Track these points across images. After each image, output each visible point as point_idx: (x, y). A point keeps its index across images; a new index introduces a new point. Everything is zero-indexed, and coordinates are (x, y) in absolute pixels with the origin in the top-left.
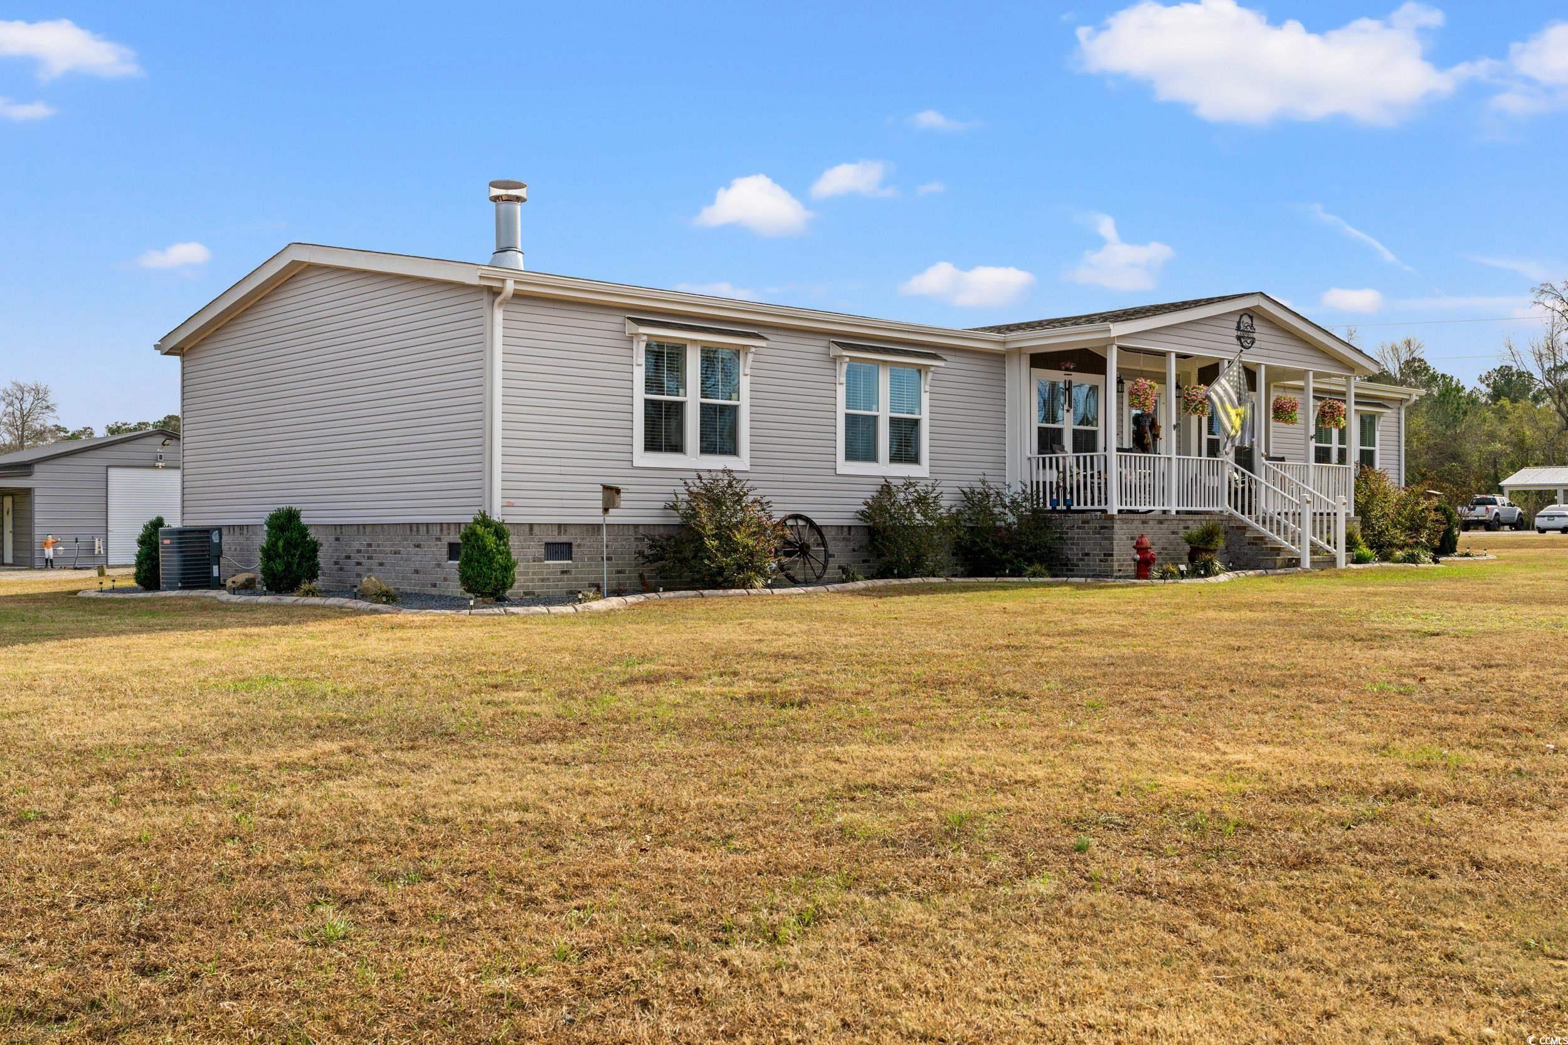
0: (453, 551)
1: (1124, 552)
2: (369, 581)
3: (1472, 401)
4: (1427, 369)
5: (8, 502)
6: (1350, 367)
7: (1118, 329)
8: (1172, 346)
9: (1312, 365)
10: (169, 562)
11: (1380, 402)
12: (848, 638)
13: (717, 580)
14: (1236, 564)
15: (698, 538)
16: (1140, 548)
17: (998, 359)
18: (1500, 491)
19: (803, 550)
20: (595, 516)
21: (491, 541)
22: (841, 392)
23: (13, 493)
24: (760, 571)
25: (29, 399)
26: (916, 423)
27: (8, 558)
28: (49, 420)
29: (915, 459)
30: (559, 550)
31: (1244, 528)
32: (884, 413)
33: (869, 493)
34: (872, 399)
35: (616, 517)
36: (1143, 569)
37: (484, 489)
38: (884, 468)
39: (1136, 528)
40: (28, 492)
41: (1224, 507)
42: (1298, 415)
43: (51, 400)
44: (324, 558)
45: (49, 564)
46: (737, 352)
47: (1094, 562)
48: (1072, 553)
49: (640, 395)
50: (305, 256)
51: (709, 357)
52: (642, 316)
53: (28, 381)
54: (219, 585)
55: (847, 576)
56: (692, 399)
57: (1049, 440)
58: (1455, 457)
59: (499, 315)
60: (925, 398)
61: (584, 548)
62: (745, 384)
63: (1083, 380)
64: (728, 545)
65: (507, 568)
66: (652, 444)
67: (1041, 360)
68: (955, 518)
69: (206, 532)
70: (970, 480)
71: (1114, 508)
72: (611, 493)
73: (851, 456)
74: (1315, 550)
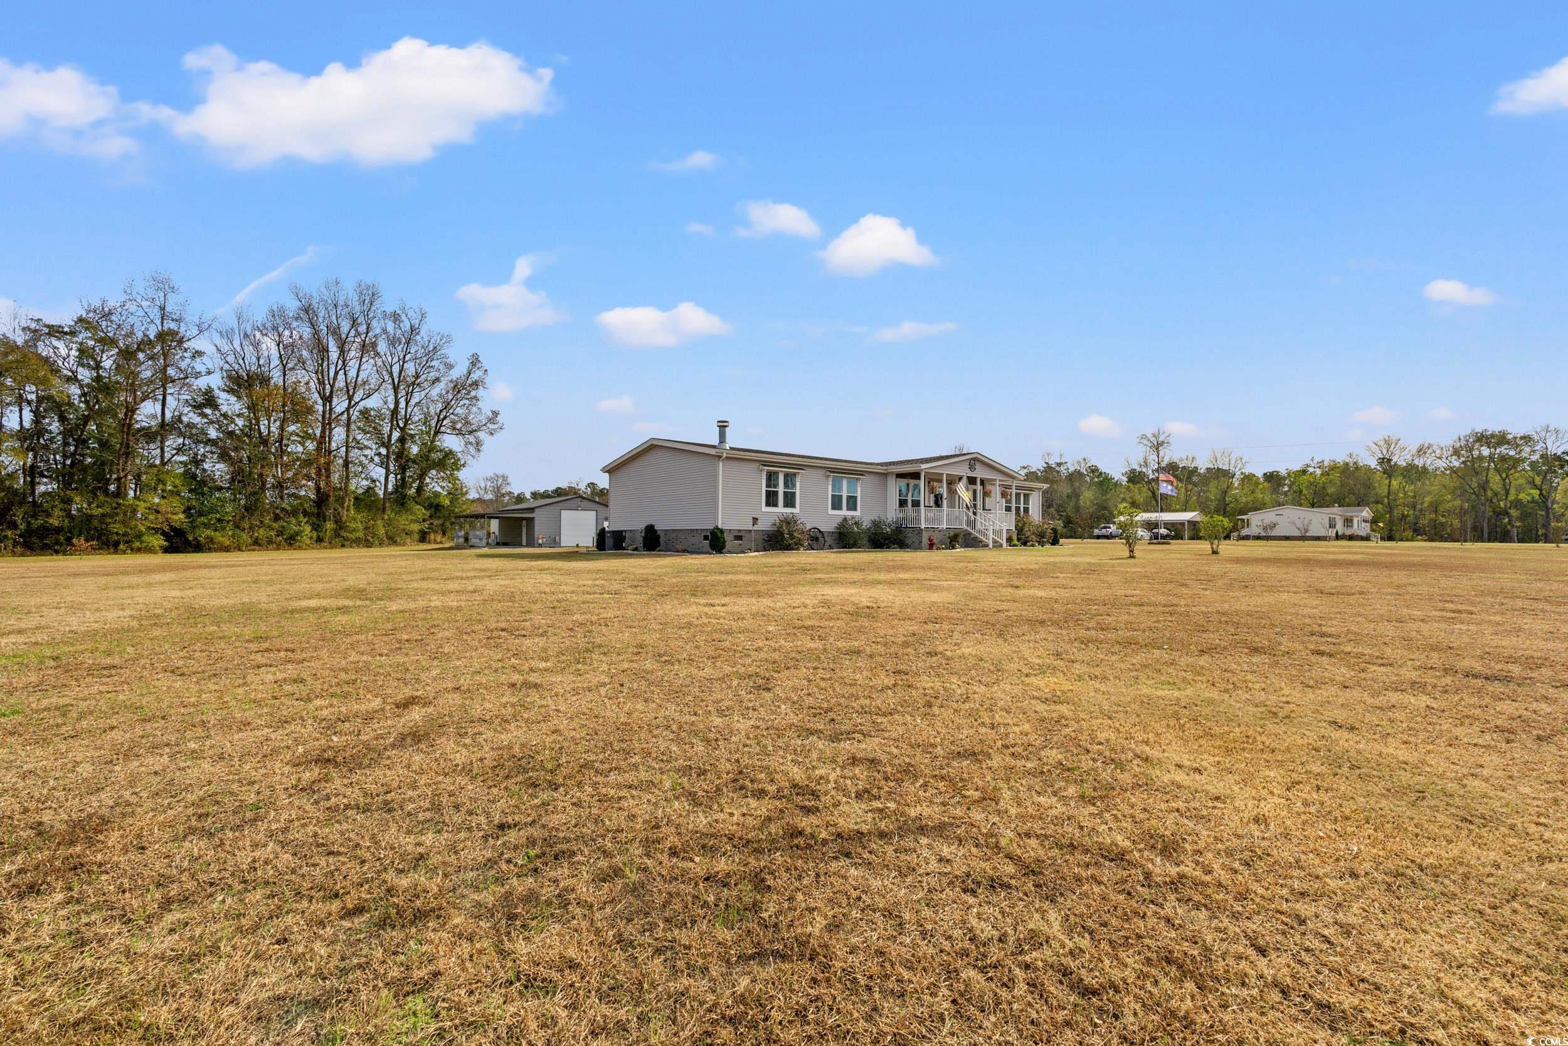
0: (706, 538)
1: (925, 541)
2: (679, 547)
3: (1117, 484)
4: (1097, 470)
5: (524, 523)
6: (1013, 478)
7: (924, 466)
8: (945, 472)
9: (997, 477)
10: (609, 541)
11: (1031, 489)
12: (826, 561)
13: (788, 548)
14: (967, 545)
15: (782, 534)
16: (930, 540)
17: (885, 475)
18: (1114, 523)
19: (817, 539)
20: (749, 526)
21: (719, 535)
22: (830, 487)
23: (526, 519)
24: (802, 545)
25: (500, 481)
26: (856, 497)
27: (524, 543)
28: (509, 489)
29: (855, 509)
30: (739, 538)
31: (970, 534)
32: (845, 494)
33: (839, 520)
34: (840, 489)
35: (756, 528)
36: (931, 546)
37: (716, 519)
38: (844, 512)
39: (931, 533)
40: (533, 519)
41: (965, 527)
42: (993, 494)
43: (509, 480)
44: (662, 540)
45: (540, 546)
46: (795, 475)
47: (916, 544)
48: (909, 541)
49: (764, 488)
50: (656, 443)
51: (786, 476)
52: (765, 463)
53: (500, 473)
54: (624, 549)
55: (831, 547)
56: (781, 489)
57: (903, 503)
58: (1105, 508)
59: (721, 464)
60: (859, 489)
61: (746, 537)
62: (798, 485)
63: (912, 482)
64: (792, 536)
65: (724, 542)
66: (768, 504)
67: (900, 476)
68: (869, 529)
69: (621, 532)
70: (874, 517)
71: (923, 527)
72: (755, 520)
73: (833, 508)
74: (995, 542)
